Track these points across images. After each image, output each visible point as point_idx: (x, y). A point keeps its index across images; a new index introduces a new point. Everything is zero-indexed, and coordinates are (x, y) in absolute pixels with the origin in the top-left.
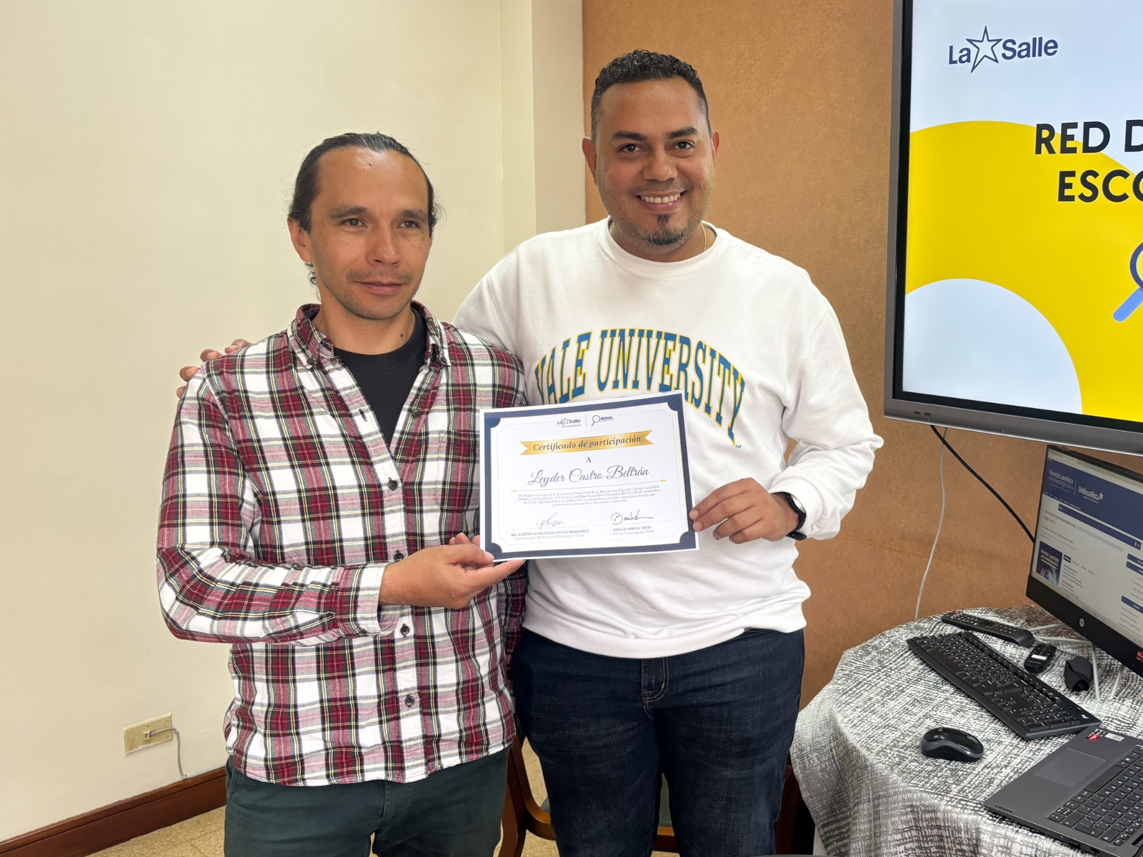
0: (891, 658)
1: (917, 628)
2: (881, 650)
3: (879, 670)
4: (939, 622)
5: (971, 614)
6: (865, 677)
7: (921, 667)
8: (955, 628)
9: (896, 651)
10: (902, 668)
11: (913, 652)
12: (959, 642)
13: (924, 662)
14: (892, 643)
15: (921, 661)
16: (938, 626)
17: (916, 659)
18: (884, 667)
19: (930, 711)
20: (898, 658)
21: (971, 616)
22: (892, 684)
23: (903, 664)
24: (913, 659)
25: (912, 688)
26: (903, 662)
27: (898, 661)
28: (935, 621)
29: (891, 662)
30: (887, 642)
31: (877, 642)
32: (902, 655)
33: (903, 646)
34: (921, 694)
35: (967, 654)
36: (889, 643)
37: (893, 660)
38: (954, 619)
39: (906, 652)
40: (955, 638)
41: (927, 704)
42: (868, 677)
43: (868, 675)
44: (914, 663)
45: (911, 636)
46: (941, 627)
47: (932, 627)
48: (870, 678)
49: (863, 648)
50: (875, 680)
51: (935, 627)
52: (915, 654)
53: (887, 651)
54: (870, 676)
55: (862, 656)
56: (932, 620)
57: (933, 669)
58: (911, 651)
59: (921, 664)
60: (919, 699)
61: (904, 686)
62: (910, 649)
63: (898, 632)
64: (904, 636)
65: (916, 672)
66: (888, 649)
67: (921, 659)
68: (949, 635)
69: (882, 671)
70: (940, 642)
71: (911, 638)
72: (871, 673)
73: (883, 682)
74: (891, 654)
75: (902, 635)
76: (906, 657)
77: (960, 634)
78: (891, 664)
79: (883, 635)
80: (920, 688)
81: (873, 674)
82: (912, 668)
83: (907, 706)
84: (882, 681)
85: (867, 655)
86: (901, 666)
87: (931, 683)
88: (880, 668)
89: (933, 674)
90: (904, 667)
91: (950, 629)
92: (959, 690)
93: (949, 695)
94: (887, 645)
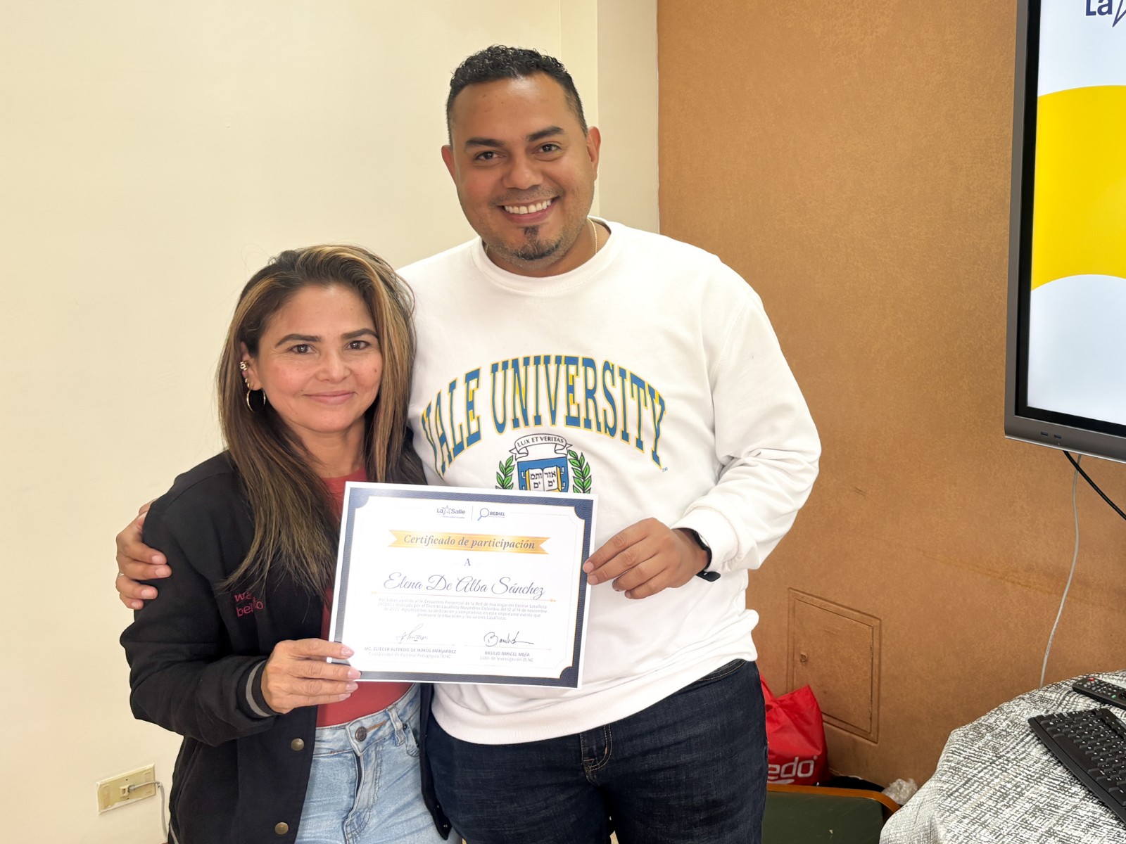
0: (1008, 744)
1: (1042, 699)
2: (997, 731)
3: (994, 762)
4: (1069, 692)
5: (1108, 681)
6: (975, 772)
7: (1045, 758)
8: (1089, 701)
9: (1016, 733)
10: (1021, 760)
11: (1036, 736)
12: (1093, 724)
13: (1049, 751)
14: (1011, 722)
15: (1045, 750)
16: (1067, 698)
17: (1039, 746)
18: (1000, 758)
19: (1054, 825)
20: (1017, 744)
21: (1108, 685)
22: (1008, 782)
23: (1024, 752)
24: (1036, 746)
25: (1033, 789)
26: (1023, 749)
27: (1017, 748)
28: (1065, 689)
29: (1008, 749)
30: (1005, 720)
31: (992, 720)
32: (1022, 740)
33: (1025, 726)
34: (1044, 799)
35: (1103, 743)
36: (1007, 722)
37: (1012, 746)
38: (1087, 688)
39: (1027, 735)
40: (1087, 718)
41: (1052, 814)
42: (980, 772)
43: (980, 769)
44: (1037, 751)
45: (1035, 713)
46: (1072, 699)
47: (1061, 698)
48: (982, 774)
49: (975, 728)
50: (987, 776)
51: (1064, 699)
52: (1039, 739)
53: (1004, 733)
54: (982, 770)
55: (973, 740)
56: (1060, 687)
57: (1059, 762)
58: (1033, 734)
59: (1046, 753)
60: (1041, 805)
61: (1023, 786)
62: (1032, 732)
63: (1018, 706)
64: (1025, 712)
65: (1039, 765)
66: (1006, 731)
67: (1046, 747)
68: (1081, 713)
69: (997, 763)
70: (1070, 723)
71: (1035, 716)
72: (983, 766)
73: (997, 780)
74: (1008, 738)
75: (1023, 710)
76: (1027, 743)
77: (1094, 712)
78: (1008, 752)
79: (1001, 709)
80: (1043, 789)
81: (985, 768)
82: (1035, 759)
83: (1026, 816)
84: (997, 777)
85: (980, 740)
86: (1020, 757)
87: (1057, 783)
88: (995, 758)
89: (1060, 769)
90: (1024, 758)
91: (1083, 704)
92: (1091, 793)
93: (1078, 800)
94: (1004, 724)
